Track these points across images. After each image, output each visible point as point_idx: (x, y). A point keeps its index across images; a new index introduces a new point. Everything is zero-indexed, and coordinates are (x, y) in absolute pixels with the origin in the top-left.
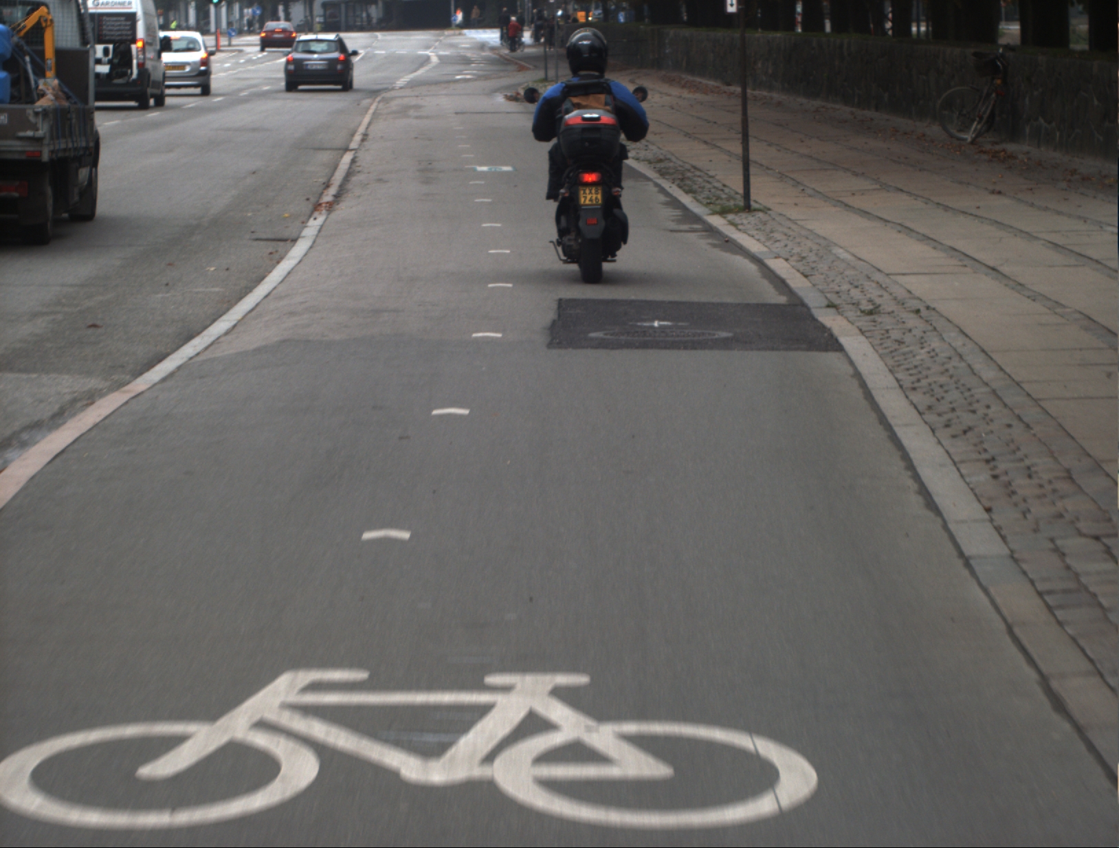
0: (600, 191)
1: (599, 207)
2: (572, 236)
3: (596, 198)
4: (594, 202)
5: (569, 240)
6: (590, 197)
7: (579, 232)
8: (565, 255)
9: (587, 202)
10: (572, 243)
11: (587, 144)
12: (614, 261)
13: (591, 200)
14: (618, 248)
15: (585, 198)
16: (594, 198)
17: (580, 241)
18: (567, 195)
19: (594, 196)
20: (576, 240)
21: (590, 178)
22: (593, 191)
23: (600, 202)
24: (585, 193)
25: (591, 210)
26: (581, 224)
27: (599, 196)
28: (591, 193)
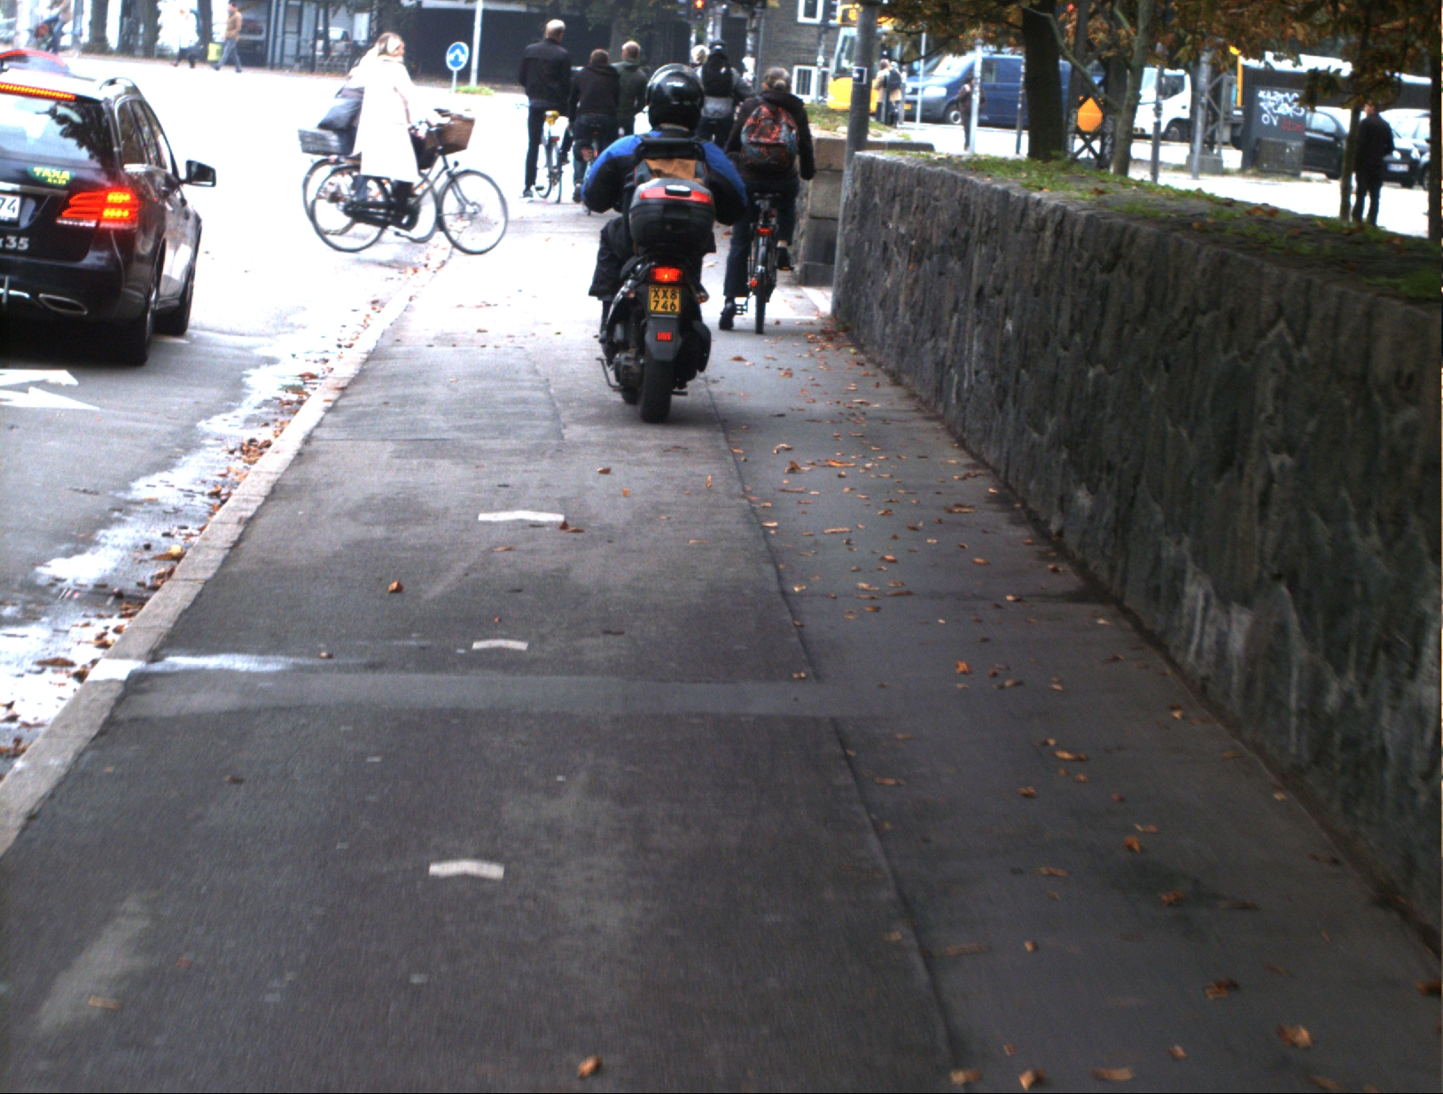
0: (678, 295)
1: (675, 317)
2: (631, 354)
3: (672, 304)
4: (669, 310)
5: (627, 359)
6: (662, 303)
7: (642, 349)
8: (618, 380)
9: (659, 309)
10: (630, 363)
11: (668, 227)
12: (685, 394)
13: (664, 306)
14: (692, 376)
15: (657, 302)
16: (669, 304)
17: (642, 361)
18: (632, 295)
19: (670, 301)
20: (636, 359)
21: (666, 275)
22: (669, 294)
23: (677, 310)
24: (656, 295)
25: (662, 320)
26: (649, 337)
27: (677, 302)
28: (665, 296)
